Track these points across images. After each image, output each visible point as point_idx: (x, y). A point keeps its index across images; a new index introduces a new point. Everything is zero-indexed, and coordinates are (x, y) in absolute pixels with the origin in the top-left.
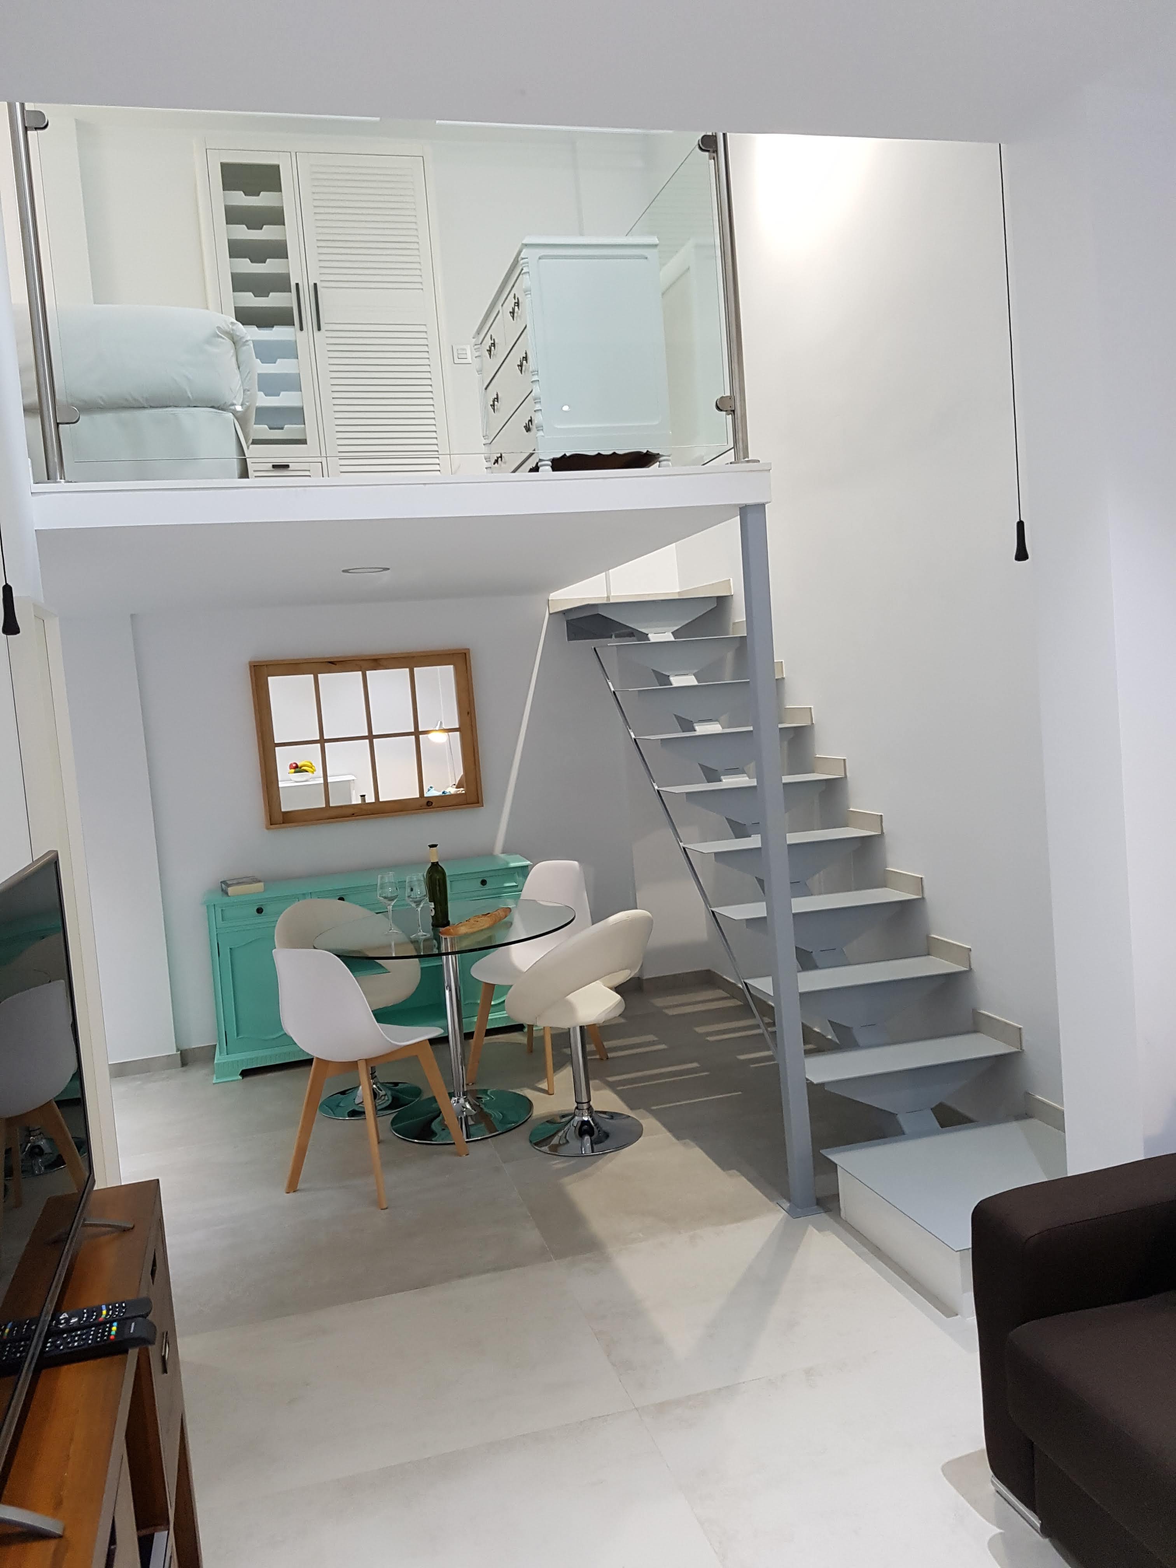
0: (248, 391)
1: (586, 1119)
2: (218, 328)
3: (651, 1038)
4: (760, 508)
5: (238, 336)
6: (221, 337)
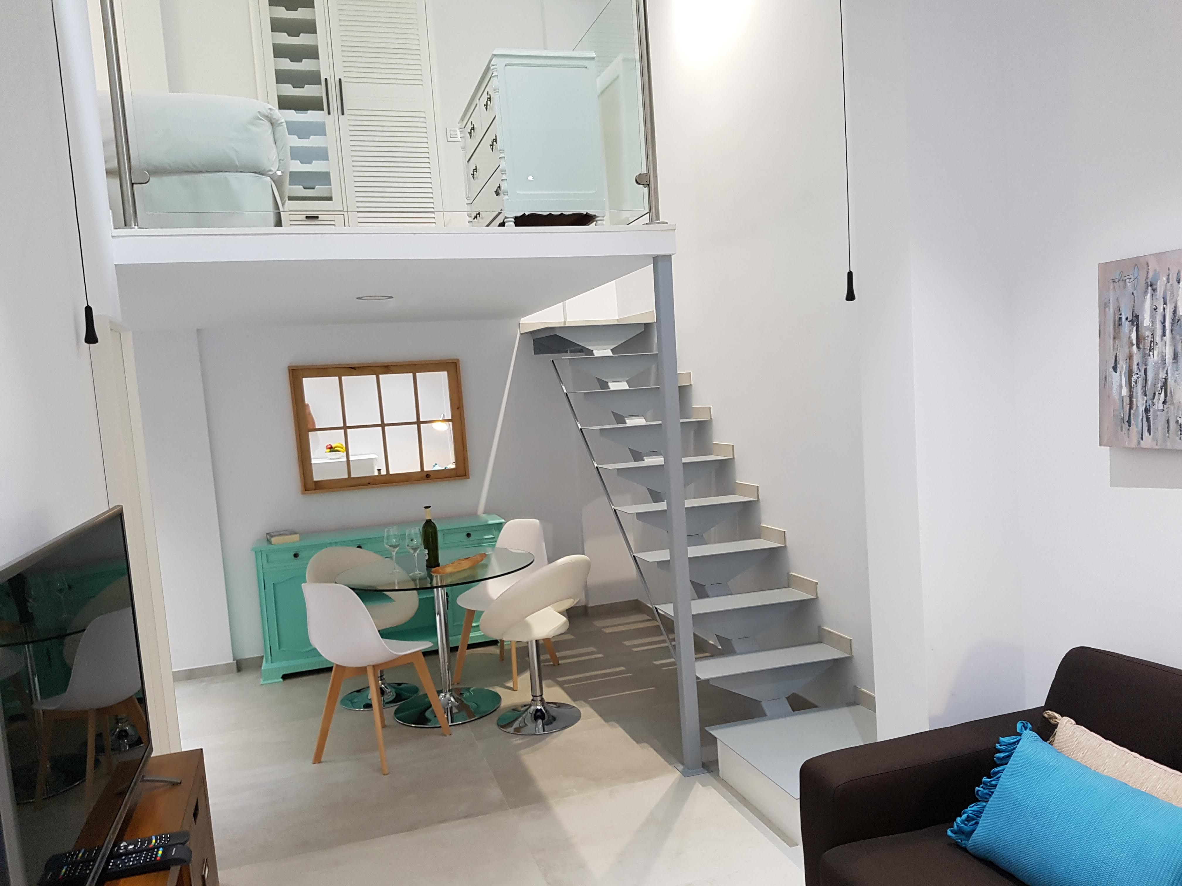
0: (283, 160)
1: (539, 707)
2: (259, 112)
3: (592, 649)
4: (668, 258)
5: (274, 119)
6: (261, 119)
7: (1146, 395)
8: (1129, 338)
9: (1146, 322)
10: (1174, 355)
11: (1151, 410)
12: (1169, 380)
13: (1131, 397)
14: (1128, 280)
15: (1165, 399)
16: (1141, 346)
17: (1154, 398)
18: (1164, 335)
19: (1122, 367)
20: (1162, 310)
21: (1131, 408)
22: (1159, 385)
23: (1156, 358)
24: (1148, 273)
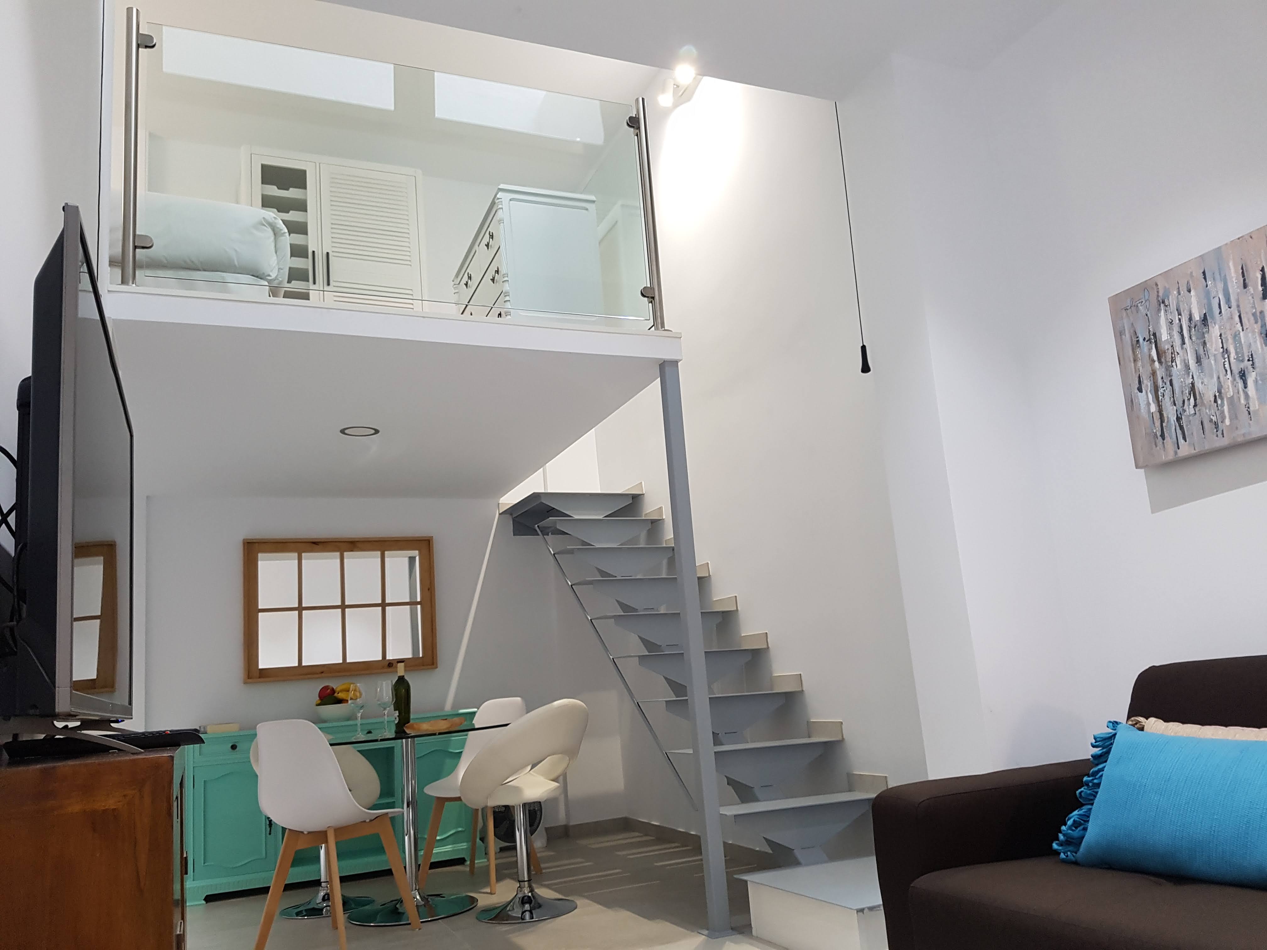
0: (282, 269)
1: (527, 894)
2: (264, 218)
4: (675, 363)
5: (278, 228)
6: (265, 226)
7: (1175, 405)
8: (1150, 355)
9: (1164, 336)
10: (1197, 358)
11: (1183, 417)
12: (1196, 384)
13: (1160, 412)
14: (1139, 305)
15: (1195, 403)
16: (1163, 360)
17: (1184, 406)
18: (1183, 343)
19: (1147, 385)
20: (1178, 321)
21: (1162, 422)
22: (1187, 392)
23: (1179, 366)
24: (1158, 292)
